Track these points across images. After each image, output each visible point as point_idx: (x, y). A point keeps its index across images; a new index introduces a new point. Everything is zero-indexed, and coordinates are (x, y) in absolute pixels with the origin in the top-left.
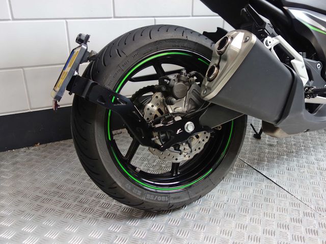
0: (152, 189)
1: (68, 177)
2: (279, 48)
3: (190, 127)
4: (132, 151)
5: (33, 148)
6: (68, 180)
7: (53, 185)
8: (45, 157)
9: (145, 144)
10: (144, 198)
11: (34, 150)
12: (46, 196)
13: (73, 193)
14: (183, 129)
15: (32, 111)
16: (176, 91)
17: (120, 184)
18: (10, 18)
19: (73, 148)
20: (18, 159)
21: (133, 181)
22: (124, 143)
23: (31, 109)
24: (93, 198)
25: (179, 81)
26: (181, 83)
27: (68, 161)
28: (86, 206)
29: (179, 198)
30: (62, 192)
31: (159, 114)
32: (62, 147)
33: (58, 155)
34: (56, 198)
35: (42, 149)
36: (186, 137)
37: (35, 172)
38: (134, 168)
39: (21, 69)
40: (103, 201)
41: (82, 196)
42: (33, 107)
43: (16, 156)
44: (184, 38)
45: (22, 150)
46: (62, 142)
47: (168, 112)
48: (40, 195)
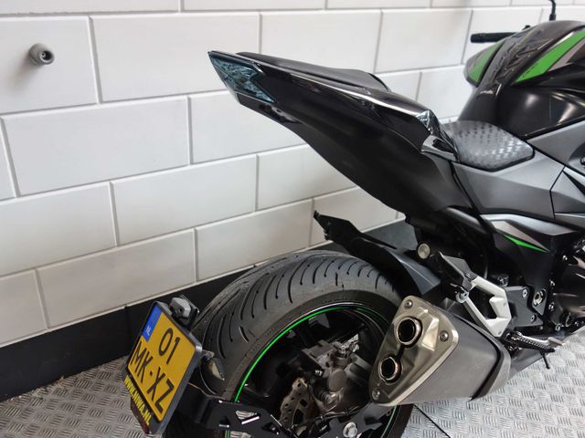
5: (53, 388)
8: (81, 409)
11: (56, 392)
15: (51, 330)
18: (15, 195)
20: (32, 420)
23: (49, 328)
32: (106, 383)
35: (71, 390)
39: (33, 271)
42: (52, 324)
43: (28, 411)
44: (339, 288)
45: (36, 393)
46: (102, 369)
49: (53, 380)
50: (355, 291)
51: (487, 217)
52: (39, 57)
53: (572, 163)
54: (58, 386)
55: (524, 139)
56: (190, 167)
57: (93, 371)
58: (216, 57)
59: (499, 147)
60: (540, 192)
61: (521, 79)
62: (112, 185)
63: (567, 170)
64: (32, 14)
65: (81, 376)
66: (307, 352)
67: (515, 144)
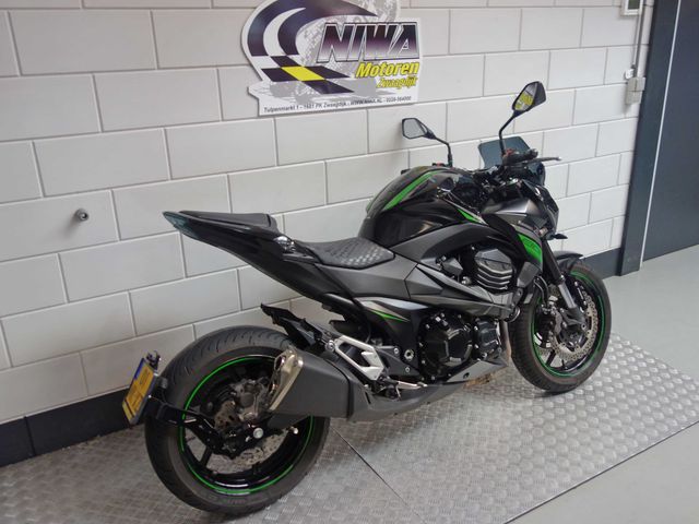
0: (223, 491)
1: (140, 480)
2: (345, 346)
3: (259, 433)
4: (206, 457)
5: (91, 443)
6: (140, 484)
7: (124, 491)
8: (110, 454)
9: (217, 453)
10: (220, 503)
11: (94, 445)
12: (117, 506)
13: (147, 500)
14: (252, 436)
15: (90, 398)
16: (243, 401)
17: (195, 492)
18: (66, 301)
19: (142, 439)
20: (76, 460)
21: (208, 487)
22: (198, 448)
23: (88, 396)
24: (170, 504)
25: (246, 391)
26: (248, 393)
27: (137, 459)
28: (162, 513)
29: (257, 499)
30: (135, 499)
31: (229, 421)
32: (129, 439)
33: (125, 450)
34: (129, 507)
35: (104, 443)
36: (255, 443)
37: (100, 476)
38: (210, 471)
40: (180, 506)
41: (158, 503)
43: (74, 455)
44: (252, 345)
45: (79, 446)
47: (239, 419)
48: (110, 505)
49: (92, 437)
50: (263, 348)
51: (358, 299)
52: (80, 217)
53: (423, 261)
54: (96, 441)
55: (387, 248)
56: (185, 280)
57: (121, 432)
58: (167, 214)
59: (366, 253)
60: (398, 281)
61: (385, 209)
62: (130, 294)
63: (419, 266)
64: (78, 192)
65: (112, 435)
66: (232, 385)
67: (379, 251)
